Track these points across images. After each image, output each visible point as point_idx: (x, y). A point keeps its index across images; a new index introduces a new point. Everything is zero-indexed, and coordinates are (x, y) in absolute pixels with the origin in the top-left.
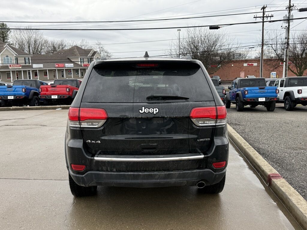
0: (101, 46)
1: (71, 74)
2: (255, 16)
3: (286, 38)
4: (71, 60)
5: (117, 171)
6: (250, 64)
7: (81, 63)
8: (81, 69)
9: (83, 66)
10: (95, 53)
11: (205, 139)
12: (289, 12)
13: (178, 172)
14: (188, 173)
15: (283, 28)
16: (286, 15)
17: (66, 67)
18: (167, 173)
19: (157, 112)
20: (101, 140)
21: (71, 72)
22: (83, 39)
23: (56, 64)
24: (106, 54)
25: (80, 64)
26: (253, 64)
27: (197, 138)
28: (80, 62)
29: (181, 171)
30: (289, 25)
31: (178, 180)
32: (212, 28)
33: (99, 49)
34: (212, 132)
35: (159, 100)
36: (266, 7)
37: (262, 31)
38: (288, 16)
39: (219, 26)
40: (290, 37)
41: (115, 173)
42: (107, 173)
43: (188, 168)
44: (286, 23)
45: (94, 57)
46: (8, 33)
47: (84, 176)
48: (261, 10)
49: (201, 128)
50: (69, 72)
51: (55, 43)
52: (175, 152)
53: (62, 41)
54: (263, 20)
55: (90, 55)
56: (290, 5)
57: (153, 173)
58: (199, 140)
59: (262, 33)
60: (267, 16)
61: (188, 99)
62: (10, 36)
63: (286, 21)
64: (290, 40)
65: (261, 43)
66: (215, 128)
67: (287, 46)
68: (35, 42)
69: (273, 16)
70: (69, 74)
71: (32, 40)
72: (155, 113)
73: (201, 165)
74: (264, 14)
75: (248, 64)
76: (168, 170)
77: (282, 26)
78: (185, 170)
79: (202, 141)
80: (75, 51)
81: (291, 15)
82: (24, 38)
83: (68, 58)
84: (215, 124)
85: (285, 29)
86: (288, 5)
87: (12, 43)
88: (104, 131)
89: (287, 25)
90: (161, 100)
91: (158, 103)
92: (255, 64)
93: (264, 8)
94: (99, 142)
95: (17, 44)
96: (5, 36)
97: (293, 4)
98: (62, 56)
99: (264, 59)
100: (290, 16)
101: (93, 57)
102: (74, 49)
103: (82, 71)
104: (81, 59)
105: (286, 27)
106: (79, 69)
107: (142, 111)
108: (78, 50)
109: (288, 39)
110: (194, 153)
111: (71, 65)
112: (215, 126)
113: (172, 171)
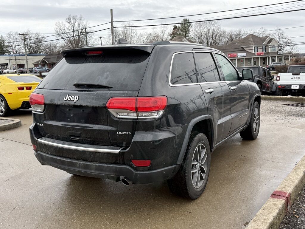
0: (281, 32)
1: (243, 63)
4: (244, 49)
5: (51, 154)
7: (255, 52)
8: (253, 58)
9: (256, 55)
10: (271, 40)
11: (125, 133)
13: (95, 164)
14: (104, 166)
17: (238, 57)
18: (85, 163)
19: (77, 100)
20: (44, 124)
21: (243, 61)
22: (262, 27)
23: (229, 55)
24: (285, 40)
25: (253, 52)
27: (116, 131)
28: (253, 50)
29: (98, 164)
31: (97, 172)
33: (278, 36)
34: (133, 125)
35: (83, 88)
41: (50, 156)
43: (105, 161)
45: (270, 44)
46: (190, 27)
49: (120, 120)
50: (241, 62)
51: (233, 33)
52: (97, 143)
53: (240, 31)
55: (266, 42)
57: (74, 161)
58: (118, 133)
61: (111, 88)
62: (191, 30)
66: (136, 122)
68: (213, 33)
70: (241, 63)
71: (211, 32)
72: (75, 101)
73: (117, 161)
76: (87, 161)
78: (102, 163)
79: (121, 134)
80: (250, 39)
82: (203, 31)
83: (242, 47)
84: (136, 117)
87: (193, 36)
88: (45, 116)
90: (86, 88)
91: (81, 92)
95: (197, 37)
96: (187, 31)
98: (236, 45)
101: (268, 45)
102: (249, 38)
103: (255, 60)
104: (255, 47)
106: (251, 58)
107: (66, 98)
108: (252, 39)
110: (116, 146)
111: (244, 55)
112: (137, 119)
113: (90, 162)
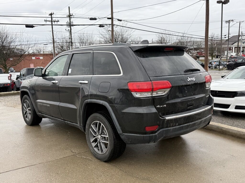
2: (46, 20)
3: (70, 38)
5: (178, 125)
6: (37, 57)
11: (208, 96)
12: (70, 20)
15: (67, 31)
16: (68, 21)
20: (167, 104)
26: (39, 57)
27: (206, 96)
30: (71, 29)
32: (27, 26)
36: (54, 13)
37: (52, 32)
38: (69, 22)
39: (34, 25)
40: (73, 38)
41: (178, 127)
42: (173, 128)
44: (69, 27)
47: (156, 134)
48: (49, 15)
54: (52, 23)
56: (70, 14)
59: (52, 34)
60: (55, 20)
61: (200, 70)
63: (68, 26)
64: (73, 40)
65: (52, 41)
67: (71, 44)
69: (59, 21)
74: (52, 19)
75: (36, 58)
77: (66, 29)
81: (72, 21)
85: (68, 32)
86: (69, 14)
88: (168, 97)
89: (69, 29)
92: (41, 58)
93: (51, 14)
94: (165, 106)
97: (72, 14)
99: (56, 54)
100: (71, 23)
105: (69, 30)
109: (71, 39)
